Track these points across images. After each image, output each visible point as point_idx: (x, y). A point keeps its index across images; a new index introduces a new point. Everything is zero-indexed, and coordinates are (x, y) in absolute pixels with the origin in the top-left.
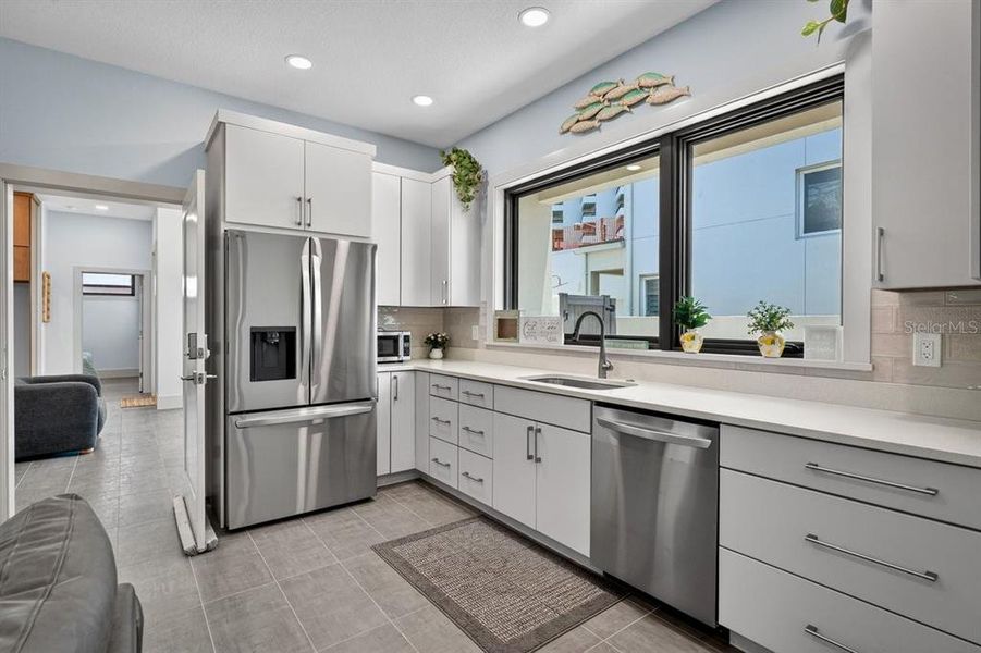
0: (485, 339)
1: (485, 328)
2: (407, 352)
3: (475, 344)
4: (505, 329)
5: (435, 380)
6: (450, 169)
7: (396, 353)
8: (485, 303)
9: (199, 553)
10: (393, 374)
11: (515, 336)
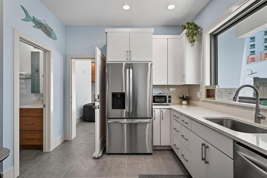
0: (202, 98)
1: (202, 93)
2: (170, 101)
3: (198, 100)
4: (210, 94)
5: (175, 114)
6: (186, 31)
7: (166, 102)
8: (202, 82)
9: (96, 159)
10: (161, 110)
11: (214, 96)
